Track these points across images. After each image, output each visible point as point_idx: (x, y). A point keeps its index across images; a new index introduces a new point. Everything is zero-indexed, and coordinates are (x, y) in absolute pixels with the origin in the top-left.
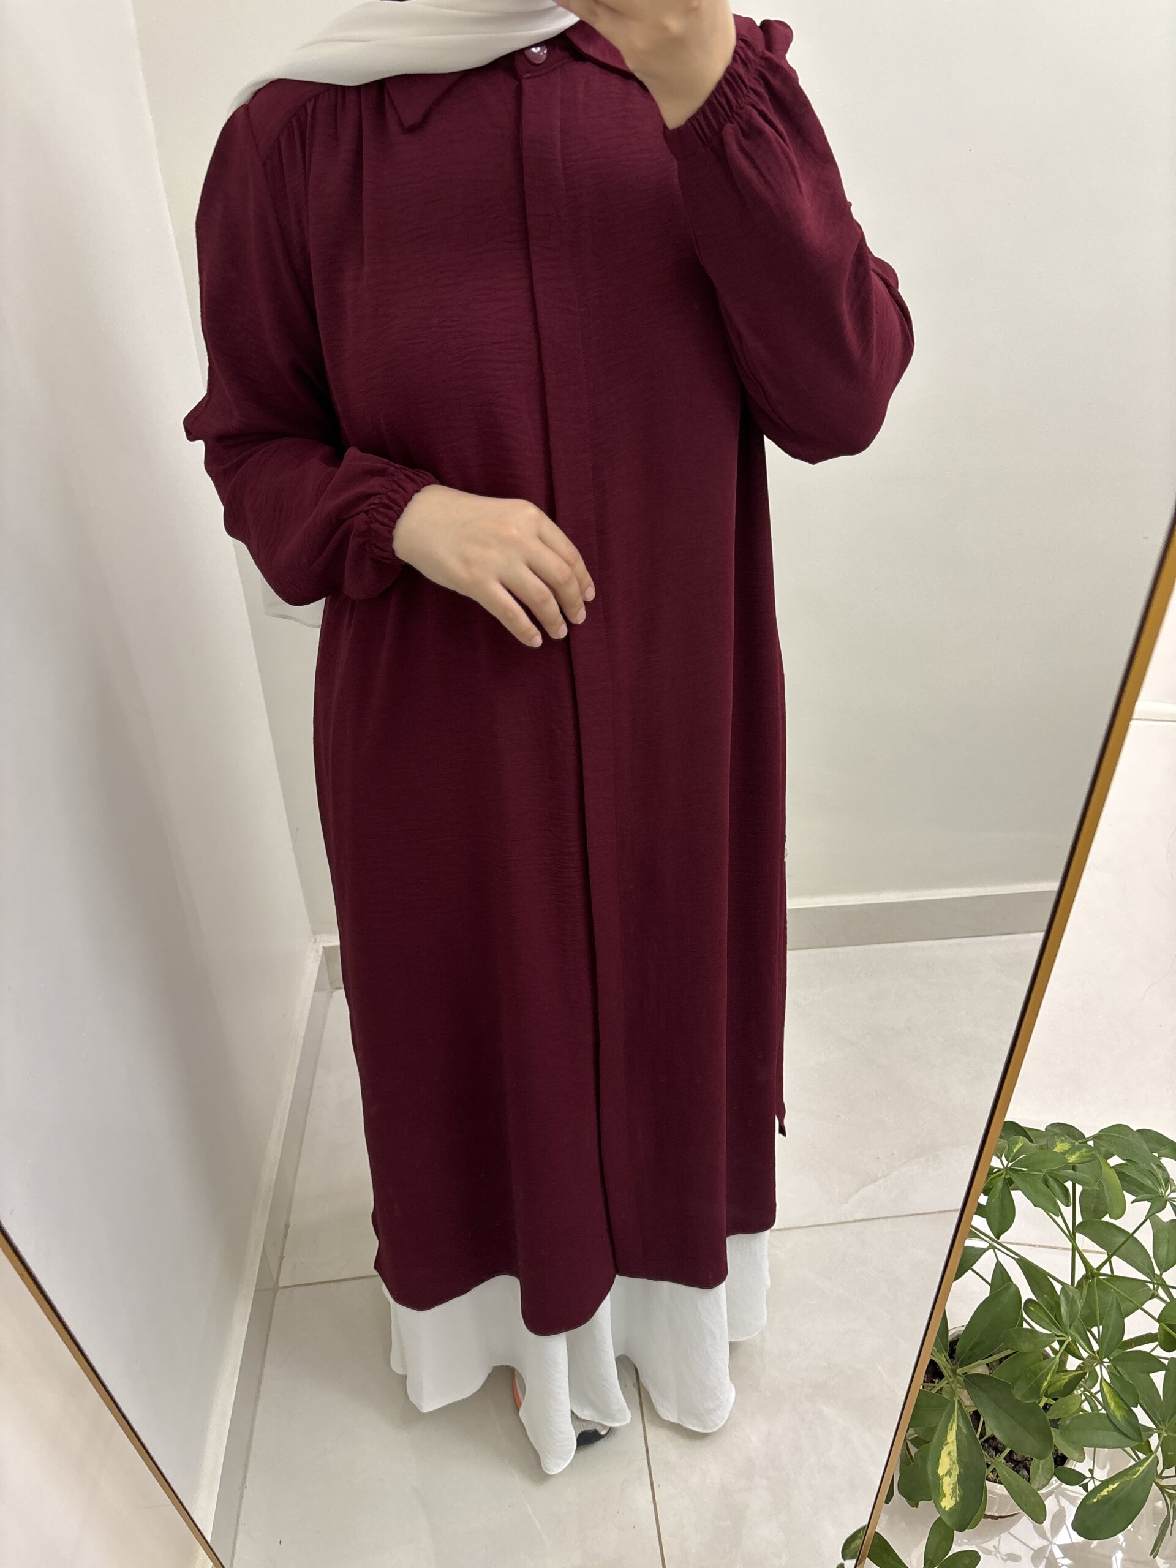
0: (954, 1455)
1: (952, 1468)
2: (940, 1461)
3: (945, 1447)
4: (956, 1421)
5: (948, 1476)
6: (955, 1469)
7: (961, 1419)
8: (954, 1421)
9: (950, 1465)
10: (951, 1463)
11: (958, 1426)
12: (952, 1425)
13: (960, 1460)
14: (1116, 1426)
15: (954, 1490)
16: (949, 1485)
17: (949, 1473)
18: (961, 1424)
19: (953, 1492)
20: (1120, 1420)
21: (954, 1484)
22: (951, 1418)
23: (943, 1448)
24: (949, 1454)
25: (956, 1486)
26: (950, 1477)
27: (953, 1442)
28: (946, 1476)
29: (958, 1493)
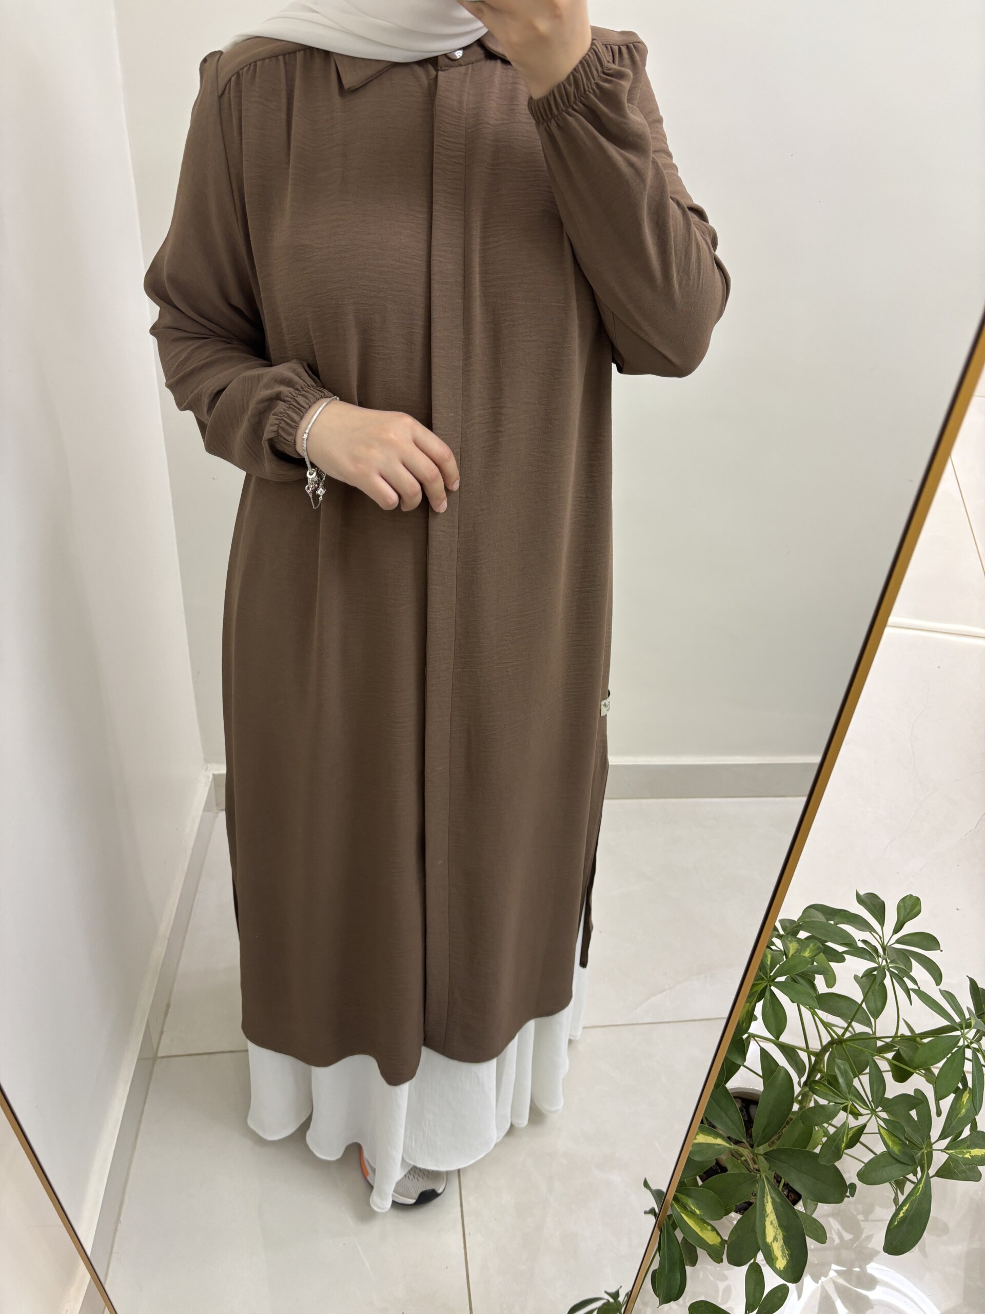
0: (776, 1222)
1: (776, 1234)
2: (767, 1232)
3: (767, 1219)
4: (769, 1194)
5: (775, 1242)
6: (779, 1234)
7: (772, 1191)
8: (767, 1195)
9: (774, 1232)
10: (775, 1230)
11: (772, 1198)
12: (767, 1199)
13: (781, 1226)
14: (896, 1159)
15: (783, 1252)
16: (778, 1247)
17: (775, 1239)
18: (774, 1195)
19: (782, 1253)
20: (898, 1153)
21: (782, 1247)
22: (764, 1193)
23: (765, 1220)
24: (771, 1223)
25: (783, 1248)
26: (777, 1241)
27: (771, 1212)
28: (774, 1242)
29: (787, 1252)
